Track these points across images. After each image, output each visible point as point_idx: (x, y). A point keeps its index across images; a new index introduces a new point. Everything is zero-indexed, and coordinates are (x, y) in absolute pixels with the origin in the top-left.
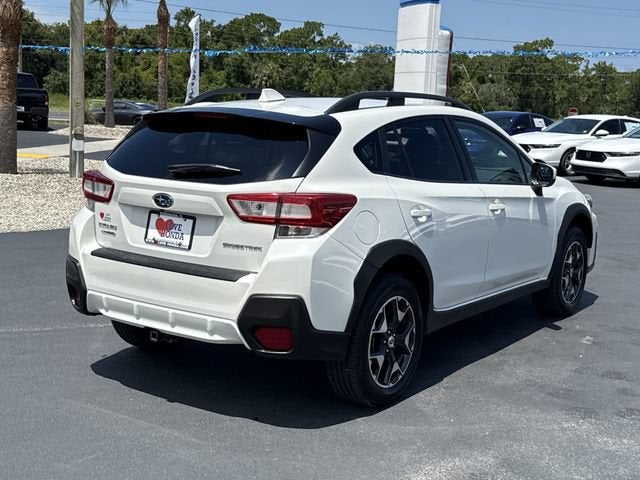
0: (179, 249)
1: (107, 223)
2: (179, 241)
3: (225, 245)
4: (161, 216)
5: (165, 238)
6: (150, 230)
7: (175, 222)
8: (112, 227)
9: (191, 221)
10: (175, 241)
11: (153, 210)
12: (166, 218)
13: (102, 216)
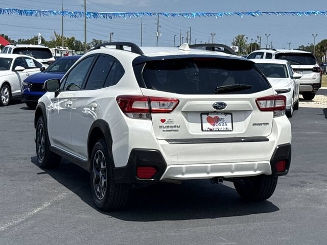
0: (227, 131)
1: (170, 125)
2: (225, 127)
3: (255, 124)
4: (209, 115)
5: (216, 127)
6: (203, 124)
7: (220, 117)
8: (175, 126)
9: (230, 115)
10: (222, 127)
11: (203, 113)
12: (213, 116)
13: (163, 121)
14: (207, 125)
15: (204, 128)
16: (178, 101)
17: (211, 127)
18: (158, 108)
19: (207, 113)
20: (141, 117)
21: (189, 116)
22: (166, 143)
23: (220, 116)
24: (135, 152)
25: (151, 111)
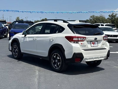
0: (97, 46)
1: (83, 45)
3: (103, 44)
8: (85, 45)
9: (97, 42)
11: (91, 41)
12: (93, 42)
13: (82, 44)
14: (92, 45)
15: (92, 46)
16: (86, 38)
17: (93, 45)
18: (80, 40)
19: (92, 41)
20: (74, 43)
21: (88, 42)
22: (84, 51)
23: (95, 42)
24: (74, 54)
25: (78, 41)
